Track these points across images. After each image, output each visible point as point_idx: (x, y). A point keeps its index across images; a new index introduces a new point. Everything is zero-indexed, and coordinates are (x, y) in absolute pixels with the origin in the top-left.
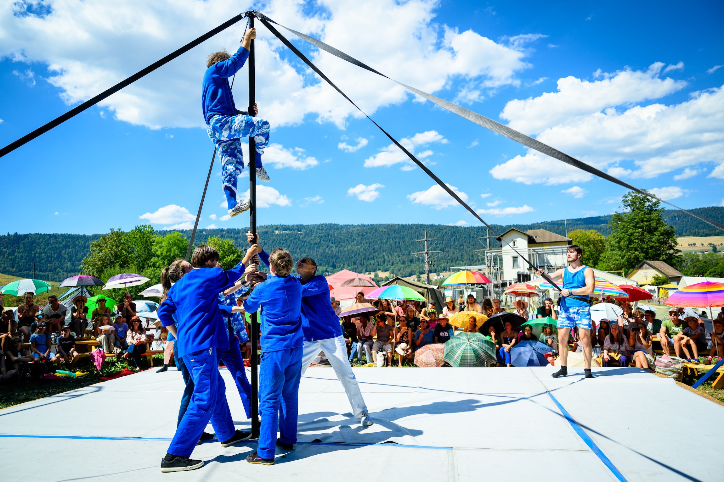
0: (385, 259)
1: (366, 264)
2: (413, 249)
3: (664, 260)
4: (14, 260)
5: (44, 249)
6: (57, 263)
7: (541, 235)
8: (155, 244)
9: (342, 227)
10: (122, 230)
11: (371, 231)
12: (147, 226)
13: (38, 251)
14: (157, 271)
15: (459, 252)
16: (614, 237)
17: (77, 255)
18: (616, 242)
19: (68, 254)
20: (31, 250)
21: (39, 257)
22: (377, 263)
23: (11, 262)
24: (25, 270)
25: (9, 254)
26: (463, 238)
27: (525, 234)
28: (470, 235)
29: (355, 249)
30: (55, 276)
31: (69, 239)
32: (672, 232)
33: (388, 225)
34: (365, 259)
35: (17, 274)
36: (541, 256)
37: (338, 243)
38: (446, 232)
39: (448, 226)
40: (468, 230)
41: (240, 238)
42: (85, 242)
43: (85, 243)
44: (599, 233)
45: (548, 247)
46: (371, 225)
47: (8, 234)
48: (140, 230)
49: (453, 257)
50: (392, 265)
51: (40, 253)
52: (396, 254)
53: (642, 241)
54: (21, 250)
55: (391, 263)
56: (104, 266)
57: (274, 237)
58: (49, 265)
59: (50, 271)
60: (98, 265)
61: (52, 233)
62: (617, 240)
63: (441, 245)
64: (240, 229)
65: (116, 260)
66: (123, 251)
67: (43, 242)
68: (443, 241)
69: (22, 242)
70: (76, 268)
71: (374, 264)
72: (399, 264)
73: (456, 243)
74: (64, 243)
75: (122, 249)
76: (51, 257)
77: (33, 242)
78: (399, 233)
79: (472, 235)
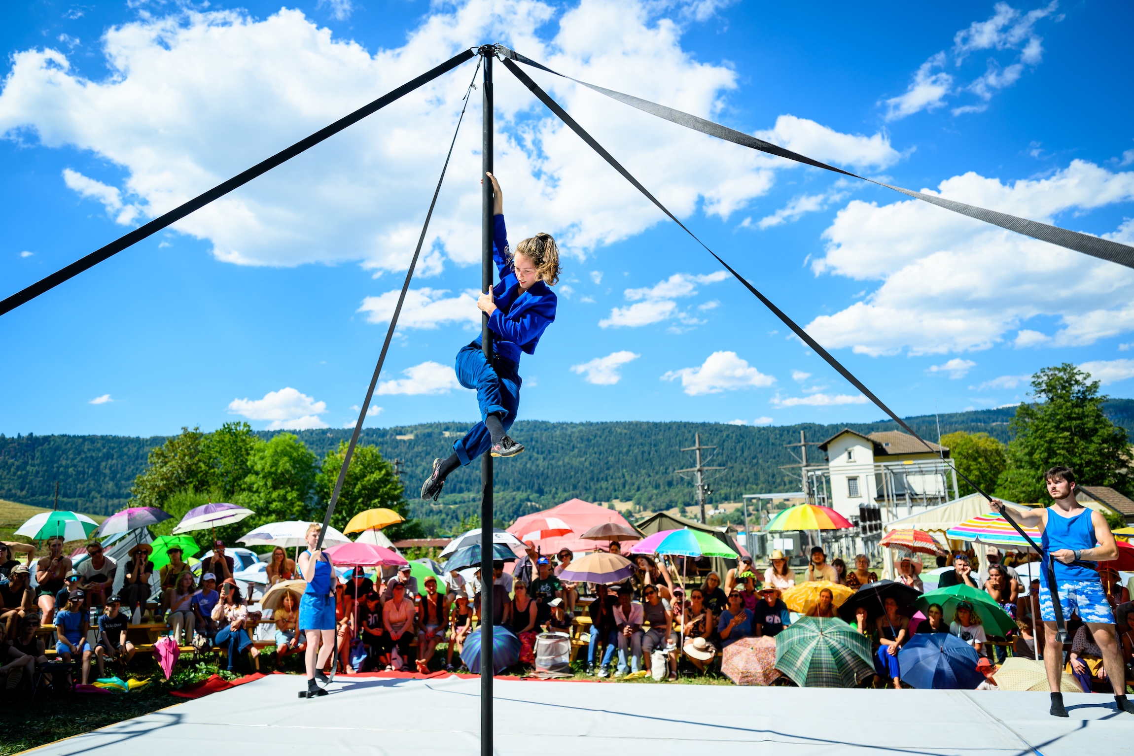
0: (626, 481)
1: (593, 488)
2: (672, 464)
3: (1111, 486)
4: (24, 477)
5: (73, 460)
6: (92, 482)
7: (896, 441)
8: (252, 452)
9: (554, 426)
10: (201, 430)
11: (603, 433)
12: (242, 424)
13: (64, 463)
14: (253, 498)
15: (750, 469)
16: (1021, 444)
17: (124, 470)
18: (1026, 454)
19: (110, 469)
20: (52, 462)
21: (65, 473)
22: (611, 488)
23: (20, 480)
24: (42, 494)
25: (18, 468)
26: (757, 445)
27: (868, 440)
28: (768, 440)
29: (576, 462)
30: (88, 505)
31: (113, 445)
32: (1124, 437)
33: (630, 423)
34: (592, 479)
35: (28, 500)
36: (898, 476)
37: (548, 452)
38: (728, 436)
39: (731, 425)
40: (765, 432)
41: (387, 443)
42: (139, 449)
43: (138, 451)
44: (992, 439)
45: (911, 462)
46: (602, 423)
47: (19, 436)
48: (230, 430)
49: (741, 477)
50: (638, 489)
51: (67, 467)
52: (643, 472)
53: (1071, 452)
54: (37, 462)
55: (636, 487)
56: (169, 488)
57: (442, 442)
58: (79, 486)
59: (81, 495)
60: (159, 487)
61: (86, 434)
62: (1027, 450)
63: (720, 457)
64: (388, 428)
65: (188, 478)
66: (202, 465)
67: (71, 448)
68: (723, 449)
69: (40, 448)
70: (122, 491)
71: (607, 489)
72: (650, 488)
73: (746, 454)
74: (105, 450)
75: (200, 461)
76: (84, 473)
77: (57, 448)
78: (649, 437)
79: (771, 440)
